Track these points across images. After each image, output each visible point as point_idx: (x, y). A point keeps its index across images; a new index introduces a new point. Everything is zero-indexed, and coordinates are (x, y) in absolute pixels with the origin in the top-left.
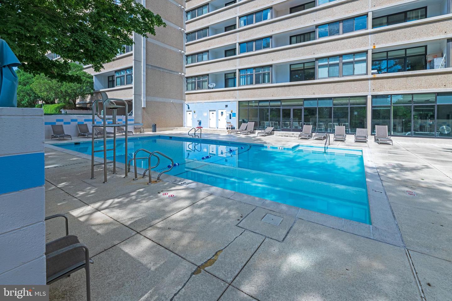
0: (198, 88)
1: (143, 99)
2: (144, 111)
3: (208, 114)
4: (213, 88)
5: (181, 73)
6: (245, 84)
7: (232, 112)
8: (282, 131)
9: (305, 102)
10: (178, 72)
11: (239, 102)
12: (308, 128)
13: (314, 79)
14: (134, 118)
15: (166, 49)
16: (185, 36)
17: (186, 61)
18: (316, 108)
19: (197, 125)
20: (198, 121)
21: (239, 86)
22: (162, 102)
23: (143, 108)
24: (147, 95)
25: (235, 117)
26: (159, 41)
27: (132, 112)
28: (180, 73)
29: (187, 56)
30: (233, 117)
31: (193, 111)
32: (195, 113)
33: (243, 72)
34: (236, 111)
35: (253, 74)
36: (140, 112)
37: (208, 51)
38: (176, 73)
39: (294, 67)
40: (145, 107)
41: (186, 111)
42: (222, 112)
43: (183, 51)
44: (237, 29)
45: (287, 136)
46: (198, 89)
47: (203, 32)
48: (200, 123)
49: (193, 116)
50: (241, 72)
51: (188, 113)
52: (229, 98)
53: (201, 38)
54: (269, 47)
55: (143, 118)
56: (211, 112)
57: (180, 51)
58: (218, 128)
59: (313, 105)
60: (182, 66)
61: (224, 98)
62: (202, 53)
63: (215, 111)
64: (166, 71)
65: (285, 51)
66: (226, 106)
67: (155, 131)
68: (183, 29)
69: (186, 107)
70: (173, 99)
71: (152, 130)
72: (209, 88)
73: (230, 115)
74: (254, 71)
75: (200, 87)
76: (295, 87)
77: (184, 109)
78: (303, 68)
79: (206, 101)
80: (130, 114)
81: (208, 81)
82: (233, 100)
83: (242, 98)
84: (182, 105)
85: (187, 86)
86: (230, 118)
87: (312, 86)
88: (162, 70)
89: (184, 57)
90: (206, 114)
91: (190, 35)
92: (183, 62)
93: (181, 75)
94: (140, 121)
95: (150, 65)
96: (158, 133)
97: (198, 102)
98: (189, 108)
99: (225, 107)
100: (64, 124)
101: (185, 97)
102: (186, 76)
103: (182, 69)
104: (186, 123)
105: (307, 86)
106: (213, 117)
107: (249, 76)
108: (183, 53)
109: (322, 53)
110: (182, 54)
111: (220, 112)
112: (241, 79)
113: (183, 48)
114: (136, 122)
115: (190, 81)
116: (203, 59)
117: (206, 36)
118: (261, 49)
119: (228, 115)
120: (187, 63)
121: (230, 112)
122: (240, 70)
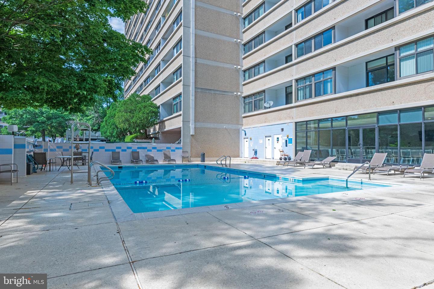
0: (255, 108)
1: (192, 126)
2: (193, 139)
3: (263, 141)
4: (270, 108)
5: (237, 92)
6: (303, 99)
7: (288, 137)
8: (348, 162)
9: (380, 117)
10: (233, 92)
11: (296, 123)
12: (379, 157)
13: (394, 80)
14: (182, 147)
15: (218, 67)
16: (242, 48)
17: (243, 78)
18: (397, 125)
19: (253, 155)
20: (253, 150)
21: (295, 102)
22: (213, 128)
23: (192, 135)
24: (196, 120)
25: (291, 144)
26: (210, 60)
27: (181, 140)
28: (235, 93)
29: (245, 71)
30: (289, 144)
31: (249, 138)
32: (251, 140)
33: (302, 82)
34: (292, 136)
35: (312, 84)
36: (188, 140)
37: (264, 62)
38: (230, 94)
39: (371, 66)
40: (194, 134)
41: (243, 138)
42: (278, 138)
43: (239, 66)
44: (294, 26)
45: (346, 170)
46: (254, 110)
47: (258, 39)
48: (256, 153)
49: (249, 143)
50: (299, 83)
51: (246, 140)
52: (286, 119)
53: (258, 46)
54: (332, 43)
55: (192, 147)
56: (267, 138)
57: (235, 66)
58: (273, 159)
59: (393, 120)
60: (238, 84)
61: (280, 119)
62: (258, 65)
63: (270, 136)
64: (218, 93)
65: (351, 44)
66: (282, 130)
67: (203, 160)
68: (239, 41)
69: (243, 133)
70: (227, 125)
71: (200, 160)
72: (265, 108)
73: (286, 141)
74: (313, 78)
75: (257, 108)
76: (366, 95)
77: (240, 136)
78: (385, 65)
79: (262, 125)
80: (179, 142)
81: (264, 99)
82: (289, 121)
83: (300, 118)
84: (238, 132)
85: (244, 108)
86: (286, 146)
87: (390, 91)
88: (213, 92)
89: (240, 72)
90: (262, 141)
91: (247, 46)
92: (239, 79)
93: (237, 96)
94: (189, 150)
95: (199, 88)
96: (206, 163)
97: (254, 126)
98: (245, 135)
99: (280, 130)
100: (122, 151)
101: (242, 121)
102: (243, 96)
103: (238, 88)
104: (243, 153)
105: (382, 92)
106: (268, 143)
107: (307, 88)
108: (239, 68)
109: (404, 36)
110: (238, 70)
111: (276, 137)
112: (299, 92)
113: (239, 62)
114: (184, 151)
115: (247, 101)
116: (260, 72)
117: (262, 43)
118: (321, 47)
119: (284, 141)
120: (245, 80)
121: (286, 138)
122: (297, 80)
